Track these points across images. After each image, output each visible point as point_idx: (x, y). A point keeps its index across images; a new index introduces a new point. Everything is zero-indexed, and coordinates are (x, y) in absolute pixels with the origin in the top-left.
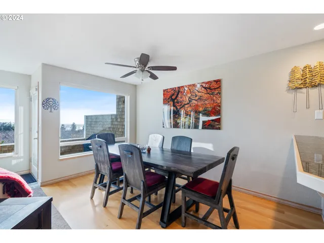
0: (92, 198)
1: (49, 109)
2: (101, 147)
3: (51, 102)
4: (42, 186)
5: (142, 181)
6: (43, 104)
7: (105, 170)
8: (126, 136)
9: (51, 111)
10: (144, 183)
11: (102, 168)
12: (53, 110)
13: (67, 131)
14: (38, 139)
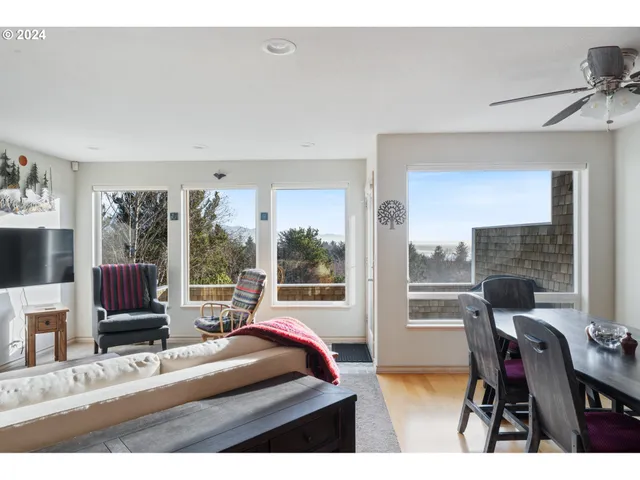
0: (462, 430)
1: (389, 223)
2: (477, 313)
3: (392, 210)
4: (378, 373)
5: (576, 432)
6: (379, 214)
7: (490, 371)
8: (576, 291)
9: (392, 228)
10: (578, 437)
11: (484, 367)
12: (395, 223)
13: (447, 261)
14: (373, 280)
